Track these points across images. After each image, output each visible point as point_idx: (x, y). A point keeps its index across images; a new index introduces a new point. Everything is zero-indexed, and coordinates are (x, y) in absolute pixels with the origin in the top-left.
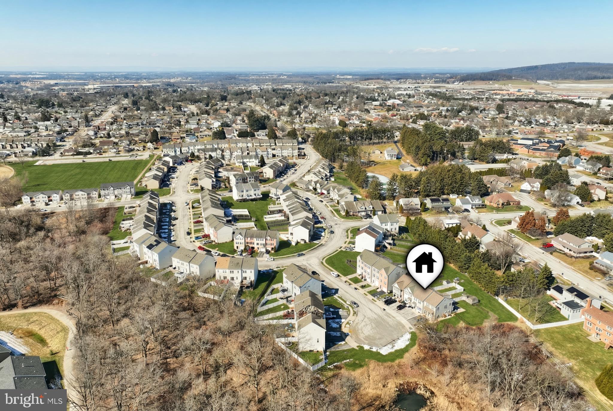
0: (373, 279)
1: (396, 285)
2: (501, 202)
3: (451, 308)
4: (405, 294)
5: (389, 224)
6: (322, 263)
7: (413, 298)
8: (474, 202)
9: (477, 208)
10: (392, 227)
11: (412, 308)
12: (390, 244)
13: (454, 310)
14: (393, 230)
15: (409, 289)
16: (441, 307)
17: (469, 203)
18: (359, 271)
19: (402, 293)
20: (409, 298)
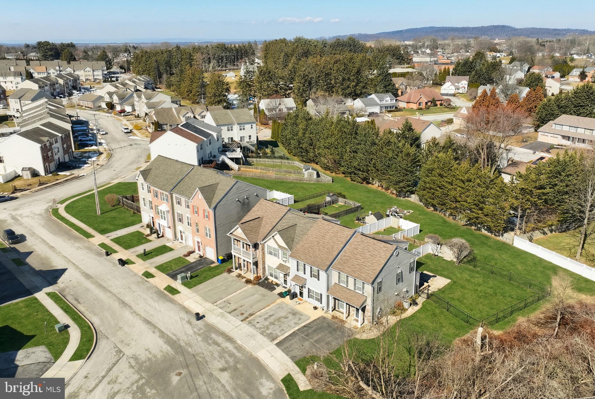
0: (180, 227)
1: (239, 232)
2: (424, 100)
3: (414, 278)
4: (268, 257)
5: (236, 127)
6: (55, 212)
7: (292, 264)
8: (384, 102)
9: (390, 112)
10: (243, 133)
11: (294, 296)
12: (236, 161)
13: (421, 284)
14: (247, 139)
15: (278, 237)
16: (388, 281)
17: (376, 104)
18: (146, 216)
19: (259, 252)
20: (281, 267)
